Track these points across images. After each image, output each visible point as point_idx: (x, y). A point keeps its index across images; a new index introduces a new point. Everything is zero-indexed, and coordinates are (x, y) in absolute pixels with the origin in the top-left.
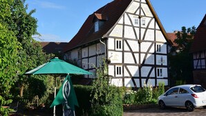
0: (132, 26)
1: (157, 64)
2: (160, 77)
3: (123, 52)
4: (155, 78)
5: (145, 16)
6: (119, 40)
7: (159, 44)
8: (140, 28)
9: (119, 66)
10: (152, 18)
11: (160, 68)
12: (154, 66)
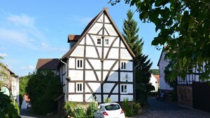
0: (95, 46)
1: (121, 80)
2: (124, 93)
3: (84, 70)
4: (119, 94)
5: (109, 35)
6: (80, 60)
7: (124, 62)
8: (103, 47)
9: (80, 83)
10: (117, 37)
11: (124, 85)
12: (119, 83)
